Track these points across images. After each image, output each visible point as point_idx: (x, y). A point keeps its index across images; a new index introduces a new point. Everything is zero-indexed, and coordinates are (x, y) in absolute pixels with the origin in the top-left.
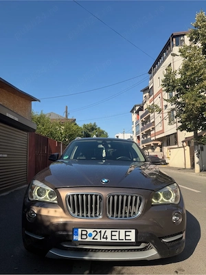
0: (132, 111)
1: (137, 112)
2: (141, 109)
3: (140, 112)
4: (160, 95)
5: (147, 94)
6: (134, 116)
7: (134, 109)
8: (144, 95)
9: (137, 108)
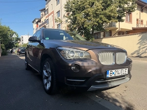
0: (33, 22)
1: (37, 23)
2: (39, 21)
3: (39, 23)
4: (52, 15)
5: (43, 13)
6: (35, 25)
7: (34, 20)
8: (41, 13)
9: (37, 20)
